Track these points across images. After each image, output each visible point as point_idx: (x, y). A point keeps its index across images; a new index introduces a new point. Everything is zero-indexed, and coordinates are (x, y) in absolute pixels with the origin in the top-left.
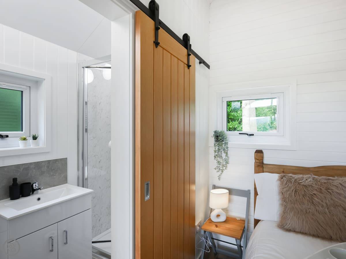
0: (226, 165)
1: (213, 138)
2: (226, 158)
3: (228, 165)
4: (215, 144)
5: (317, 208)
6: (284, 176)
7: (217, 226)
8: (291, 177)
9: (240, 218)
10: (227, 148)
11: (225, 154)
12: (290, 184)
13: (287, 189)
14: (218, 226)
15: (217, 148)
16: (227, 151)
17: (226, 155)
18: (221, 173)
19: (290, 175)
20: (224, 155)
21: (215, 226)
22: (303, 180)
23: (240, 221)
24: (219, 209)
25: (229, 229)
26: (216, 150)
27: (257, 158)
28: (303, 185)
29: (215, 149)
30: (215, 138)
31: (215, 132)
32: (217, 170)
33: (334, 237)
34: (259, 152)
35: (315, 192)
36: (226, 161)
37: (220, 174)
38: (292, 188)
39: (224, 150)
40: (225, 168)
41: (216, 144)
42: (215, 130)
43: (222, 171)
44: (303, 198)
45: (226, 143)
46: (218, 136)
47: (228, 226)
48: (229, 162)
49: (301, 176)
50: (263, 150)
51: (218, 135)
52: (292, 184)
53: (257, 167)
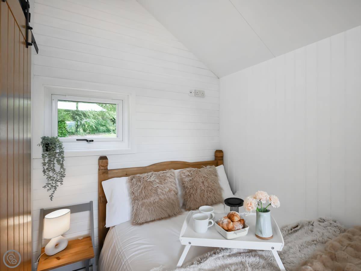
0: (61, 179)
1: (41, 146)
2: (62, 170)
3: (64, 179)
4: (43, 155)
5: (160, 197)
6: (134, 177)
7: (58, 258)
8: (139, 177)
9: (82, 237)
10: (63, 158)
11: (59, 166)
12: (139, 183)
13: (137, 188)
14: (60, 257)
15: (47, 160)
16: (63, 162)
17: (61, 167)
18: (54, 191)
19: (138, 175)
20: (57, 167)
21: (56, 259)
22: (148, 178)
23: (85, 240)
24: (59, 236)
25: (76, 253)
26: (45, 163)
27: (102, 165)
28: (149, 181)
29: (44, 161)
30: (43, 147)
31: (44, 138)
32: (48, 188)
33: (171, 214)
34: (103, 159)
35: (158, 185)
36: (62, 174)
37: (52, 192)
38: (142, 186)
39: (58, 161)
40: (61, 183)
41: (45, 155)
42: (43, 136)
43: (55, 188)
44: (151, 192)
45: (62, 153)
46: (48, 144)
47: (73, 251)
48: (65, 175)
49: (146, 174)
50: (107, 156)
51: (49, 142)
52: (141, 183)
53: (102, 174)
